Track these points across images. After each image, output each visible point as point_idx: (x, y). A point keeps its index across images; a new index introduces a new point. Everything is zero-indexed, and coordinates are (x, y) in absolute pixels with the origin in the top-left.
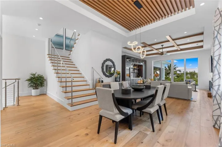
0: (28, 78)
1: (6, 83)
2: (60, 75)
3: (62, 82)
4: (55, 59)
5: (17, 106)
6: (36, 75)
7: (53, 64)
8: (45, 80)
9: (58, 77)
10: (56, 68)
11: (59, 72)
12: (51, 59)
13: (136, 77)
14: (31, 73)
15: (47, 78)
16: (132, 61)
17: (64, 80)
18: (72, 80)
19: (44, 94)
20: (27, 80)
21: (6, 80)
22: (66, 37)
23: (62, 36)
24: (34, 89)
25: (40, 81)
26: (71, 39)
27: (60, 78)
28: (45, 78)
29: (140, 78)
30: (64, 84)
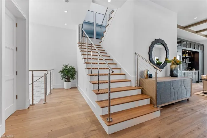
0: (61, 69)
1: (33, 74)
2: (90, 66)
3: (92, 75)
4: (85, 47)
5: (44, 103)
6: (68, 67)
7: (83, 52)
8: (76, 72)
9: (88, 69)
10: (86, 57)
11: (89, 61)
12: (81, 47)
13: (185, 70)
14: (63, 64)
15: (78, 70)
16: (183, 46)
17: (95, 72)
18: (109, 73)
19: (75, 88)
20: (60, 72)
21: (33, 71)
22: (96, 25)
23: (92, 24)
24: (66, 82)
25: (71, 73)
26: (101, 26)
27: (91, 70)
28: (76, 70)
29: (194, 71)
30: (95, 79)
